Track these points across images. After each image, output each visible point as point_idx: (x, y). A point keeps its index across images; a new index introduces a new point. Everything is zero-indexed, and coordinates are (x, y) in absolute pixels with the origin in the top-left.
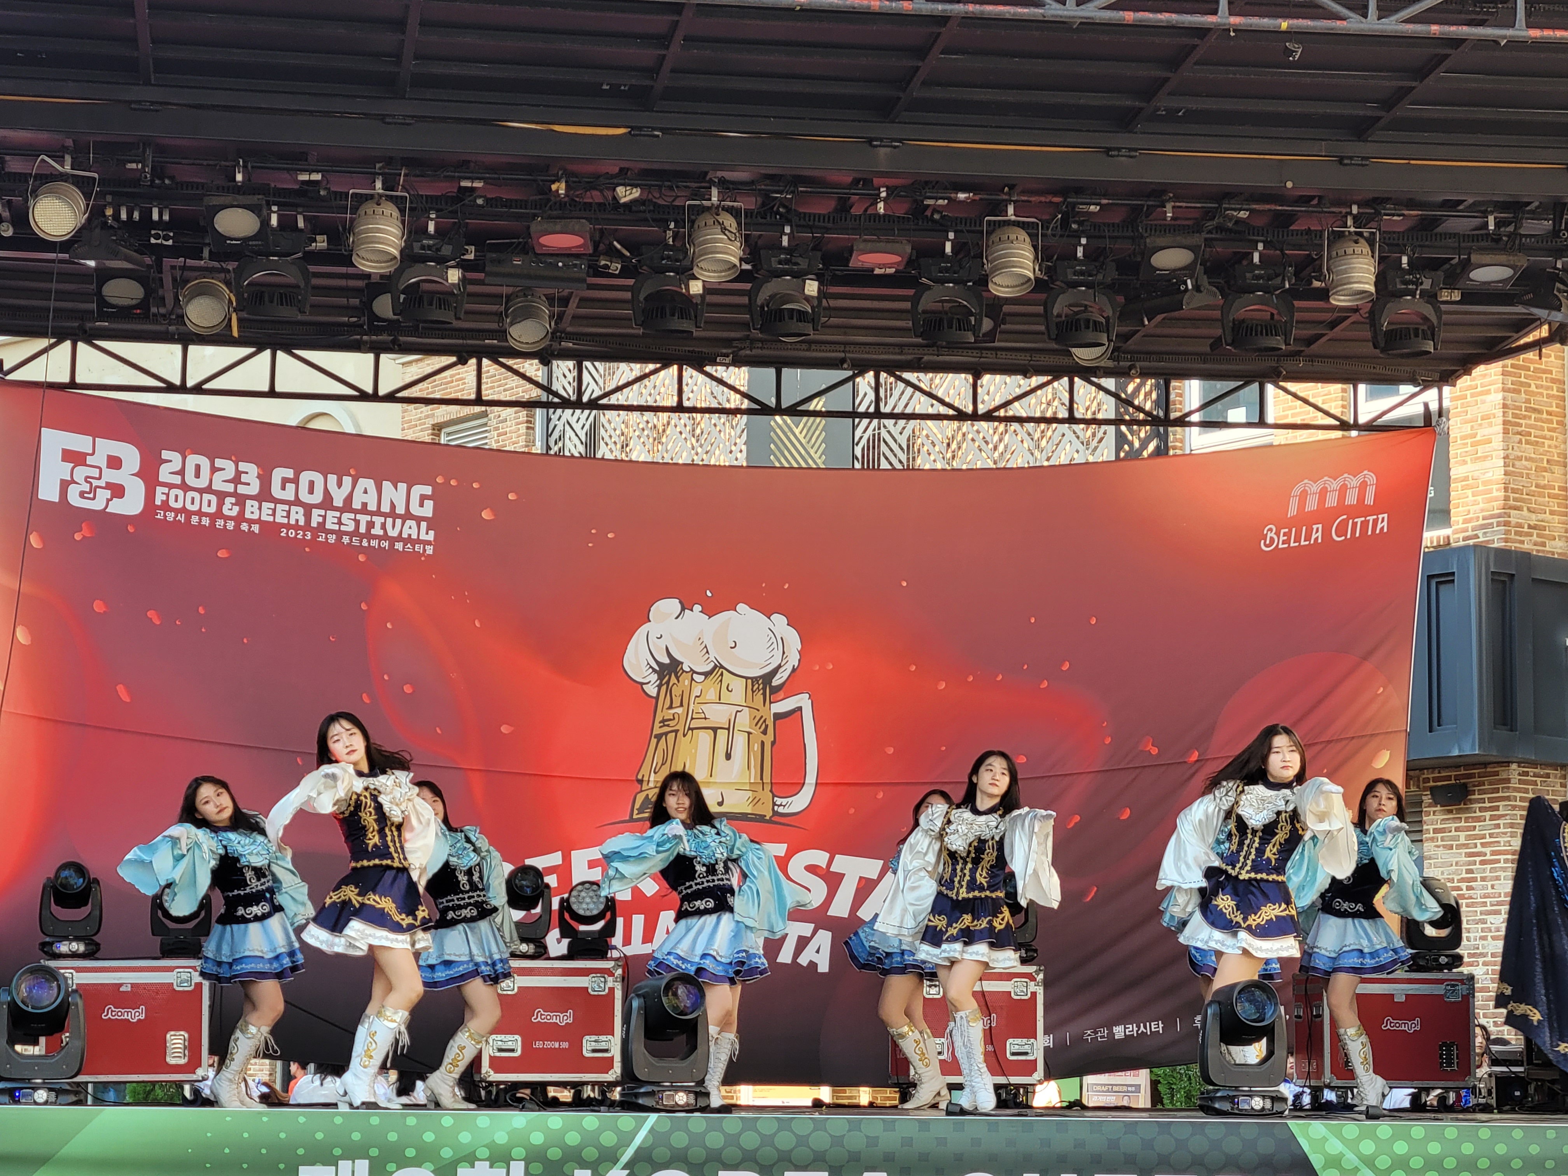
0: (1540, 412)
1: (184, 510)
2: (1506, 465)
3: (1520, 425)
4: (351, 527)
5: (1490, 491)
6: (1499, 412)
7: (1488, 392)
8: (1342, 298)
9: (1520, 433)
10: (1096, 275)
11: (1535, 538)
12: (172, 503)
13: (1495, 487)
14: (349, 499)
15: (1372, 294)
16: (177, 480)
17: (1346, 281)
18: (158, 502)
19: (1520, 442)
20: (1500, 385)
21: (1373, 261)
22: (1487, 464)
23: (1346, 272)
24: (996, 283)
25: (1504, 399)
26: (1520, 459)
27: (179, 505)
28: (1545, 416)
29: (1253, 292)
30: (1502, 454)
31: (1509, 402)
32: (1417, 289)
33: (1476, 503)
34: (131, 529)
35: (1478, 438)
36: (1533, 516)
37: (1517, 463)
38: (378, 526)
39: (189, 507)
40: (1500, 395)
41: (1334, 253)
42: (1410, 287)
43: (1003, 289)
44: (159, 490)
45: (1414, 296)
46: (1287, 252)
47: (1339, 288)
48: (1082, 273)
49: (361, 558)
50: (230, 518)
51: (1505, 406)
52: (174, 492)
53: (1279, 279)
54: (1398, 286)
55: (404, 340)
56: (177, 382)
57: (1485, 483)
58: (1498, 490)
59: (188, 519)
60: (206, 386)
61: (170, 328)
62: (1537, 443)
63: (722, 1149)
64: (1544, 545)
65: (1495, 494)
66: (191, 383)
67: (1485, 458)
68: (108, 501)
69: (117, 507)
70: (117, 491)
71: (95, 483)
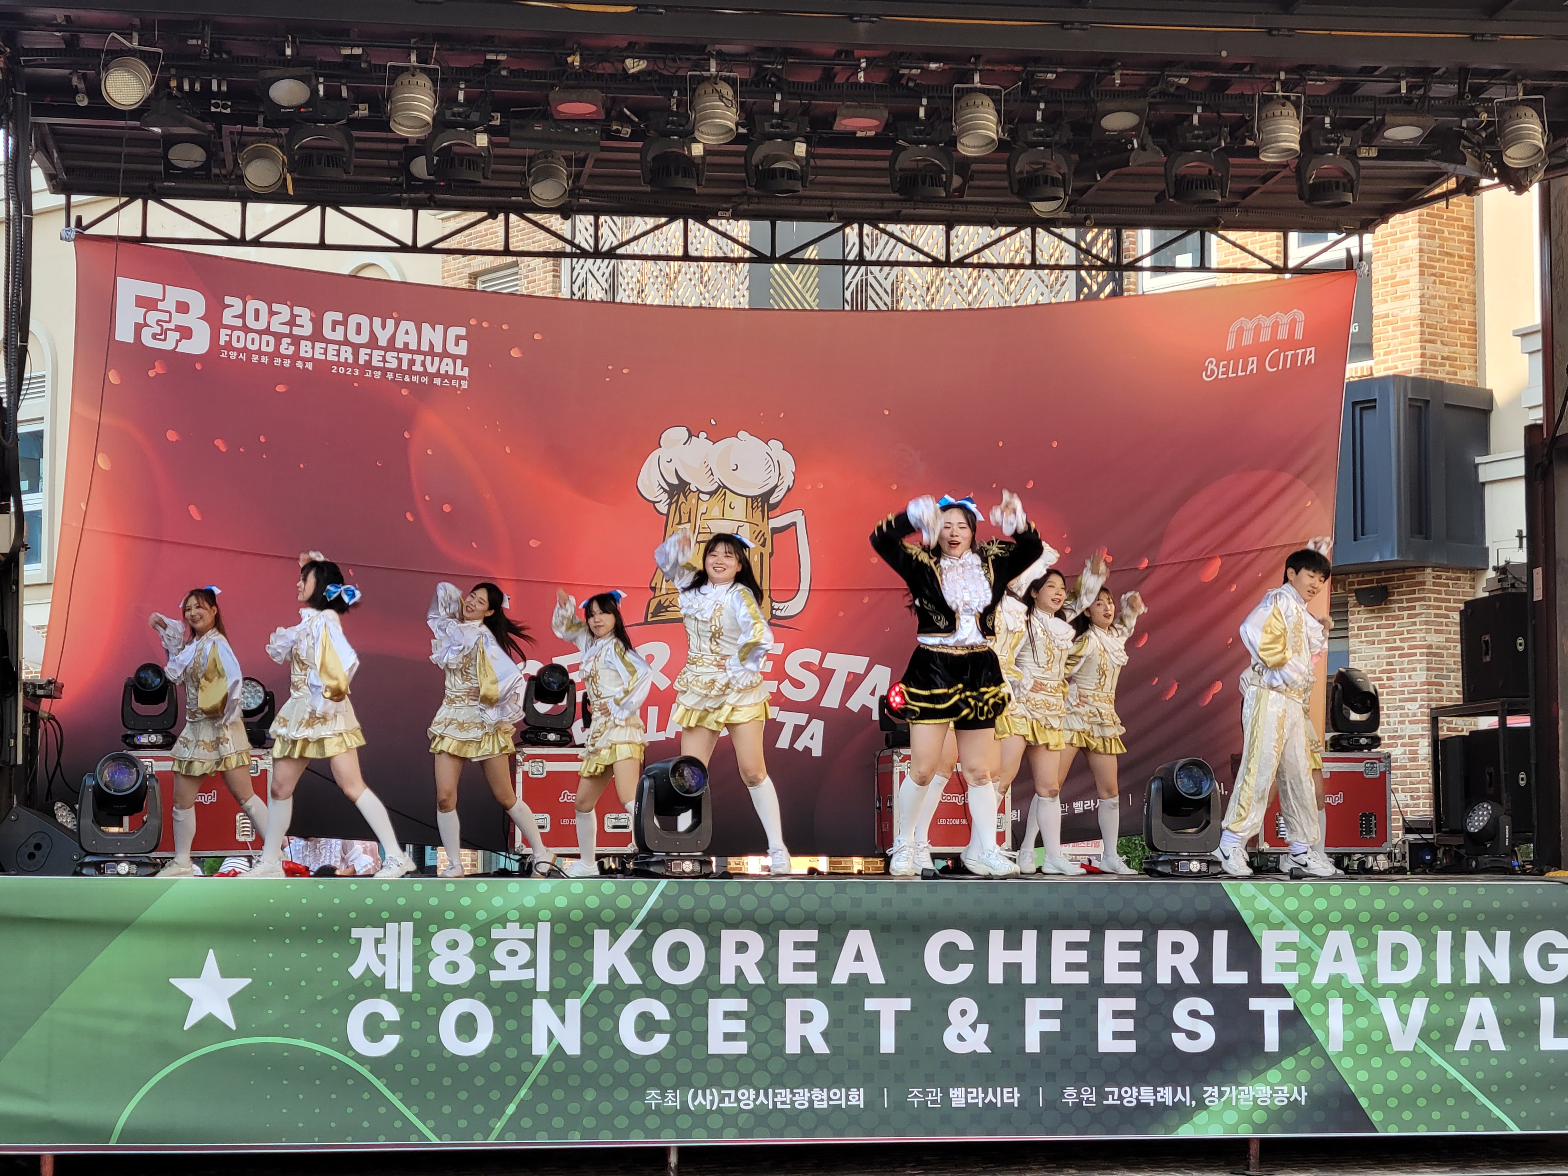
0: (1451, 255)
1: (245, 349)
2: (1422, 303)
3: (1435, 268)
4: (394, 364)
5: (1408, 327)
6: (1416, 256)
7: (1406, 238)
8: (1271, 155)
9: (1434, 275)
10: (1053, 136)
11: (1447, 368)
12: (235, 344)
13: (1412, 323)
14: (392, 339)
15: (1298, 151)
16: (239, 322)
17: (1274, 140)
18: (222, 343)
19: (1435, 282)
20: (1417, 232)
21: (1298, 122)
22: (1406, 302)
23: (1274, 131)
24: (963, 146)
25: (1420, 244)
26: (1434, 297)
27: (241, 345)
28: (1456, 259)
29: (1193, 150)
30: (1418, 293)
31: (1425, 247)
32: (1337, 147)
33: (1395, 337)
34: (198, 367)
35: (1398, 279)
36: (1446, 348)
37: (1432, 302)
38: (418, 363)
39: (250, 346)
40: (1417, 241)
41: (1264, 115)
43: (970, 149)
44: (223, 332)
47: (1268, 147)
48: (1040, 134)
49: (404, 392)
50: (287, 357)
51: (1421, 250)
52: (236, 334)
54: (1321, 144)
55: (439, 196)
56: (237, 235)
57: (1403, 320)
58: (1415, 326)
59: (249, 358)
60: (262, 240)
61: (232, 187)
62: (1449, 284)
63: (725, 910)
64: (1455, 374)
65: (1412, 329)
66: (249, 236)
67: (1403, 297)
68: (178, 342)
69: (185, 347)
70: (186, 333)
71: (166, 326)
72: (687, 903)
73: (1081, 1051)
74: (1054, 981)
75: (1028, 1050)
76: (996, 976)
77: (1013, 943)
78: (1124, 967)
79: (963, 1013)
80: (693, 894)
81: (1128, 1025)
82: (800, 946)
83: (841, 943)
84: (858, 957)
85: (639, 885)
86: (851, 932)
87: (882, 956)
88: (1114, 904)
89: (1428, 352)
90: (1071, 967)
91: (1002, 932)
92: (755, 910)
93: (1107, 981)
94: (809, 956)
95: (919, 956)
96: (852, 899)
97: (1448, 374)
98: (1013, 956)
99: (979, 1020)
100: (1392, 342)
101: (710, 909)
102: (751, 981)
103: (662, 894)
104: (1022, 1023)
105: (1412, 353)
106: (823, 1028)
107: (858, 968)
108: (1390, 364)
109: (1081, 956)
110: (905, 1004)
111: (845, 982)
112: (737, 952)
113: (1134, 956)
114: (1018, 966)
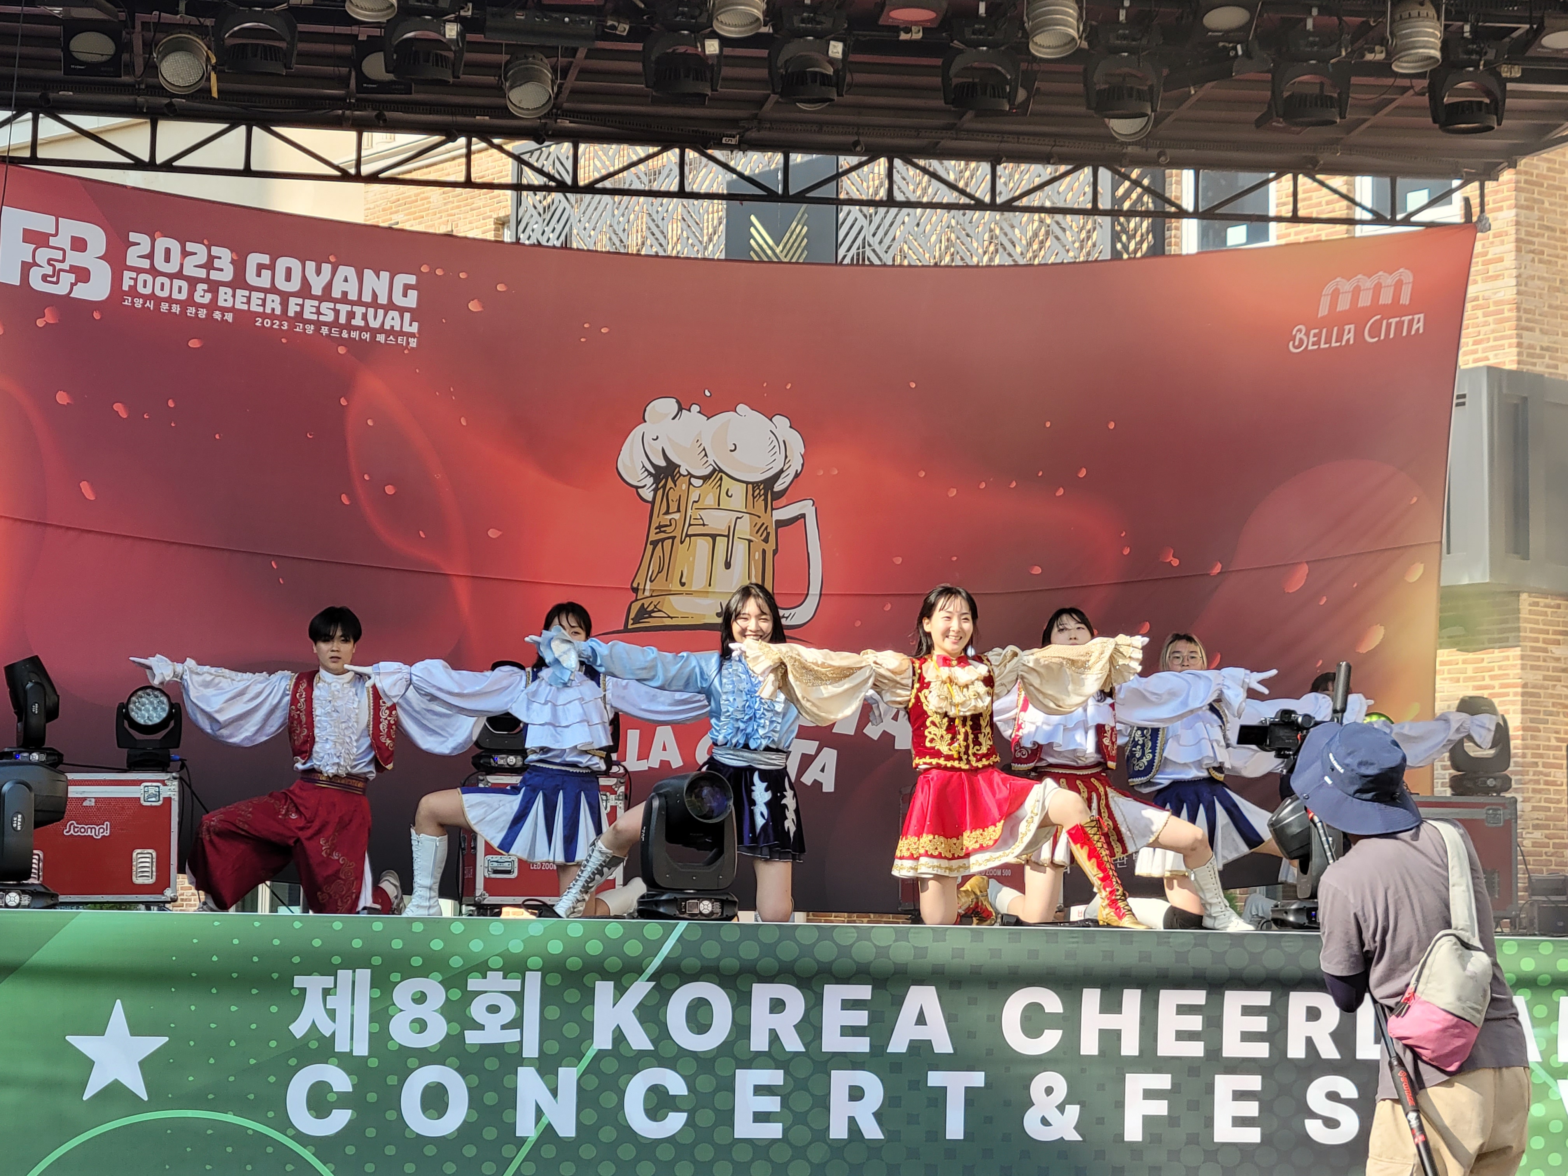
0: (1553, 230)
1: (153, 296)
2: (1518, 284)
3: (1533, 243)
4: (329, 317)
5: (1502, 312)
6: (1512, 230)
7: (1500, 209)
8: (1405, 65)
9: (1533, 252)
10: (1140, 39)
11: (1547, 360)
12: (140, 289)
13: (1507, 307)
14: (328, 287)
15: (1438, 61)
16: (146, 264)
17: (1410, 46)
18: (125, 288)
19: (1533, 260)
20: (1513, 202)
21: (1438, 25)
22: (1499, 283)
23: (1410, 35)
24: (1036, 43)
25: (1517, 215)
26: (1533, 278)
27: (148, 291)
28: (1558, 234)
29: (1307, 61)
30: (1514, 272)
31: (1522, 219)
32: (1480, 60)
33: (1486, 324)
34: (97, 316)
35: (1489, 256)
36: (1546, 338)
37: (1530, 283)
38: (359, 316)
39: (158, 293)
40: (1513, 212)
41: (1397, 17)
42: (1474, 57)
43: (1044, 50)
44: (127, 275)
45: (1477, 67)
46: (1344, 18)
47: (1403, 54)
48: (1124, 37)
49: (342, 350)
50: (203, 306)
51: (1518, 223)
52: (142, 277)
53: (1335, 46)
54: (1461, 56)
55: (389, 115)
56: (146, 158)
57: (1496, 303)
58: (1510, 310)
59: (157, 306)
60: (176, 163)
61: (140, 99)
62: (1550, 262)
63: (757, 960)
64: (1556, 367)
65: (1507, 314)
66: (159, 160)
67: (1496, 277)
68: (72, 285)
69: (82, 292)
70: (82, 275)
71: (58, 266)
72: (711, 951)
73: (1193, 1140)
74: (1161, 1052)
75: (1128, 1138)
76: (1089, 1046)
77: (1111, 1005)
78: (1247, 1037)
79: (1049, 1091)
80: (719, 939)
81: (1252, 1109)
82: (849, 1005)
83: (899, 1002)
84: (921, 1020)
85: (652, 928)
86: (913, 988)
87: (950, 1019)
88: (1237, 961)
89: (1526, 342)
90: (1182, 1036)
91: (1098, 991)
92: (795, 960)
93: (1226, 1054)
94: (861, 1018)
95: (996, 1020)
96: (915, 948)
97: (1548, 366)
98: (1110, 1021)
99: (1068, 1100)
100: (1483, 329)
101: (739, 958)
102: (788, 1048)
103: (680, 939)
104: (1120, 1104)
105: (1506, 342)
106: (876, 1107)
107: (921, 1033)
108: (1480, 355)
109: (1195, 1023)
110: (977, 1079)
111: (904, 1050)
112: (772, 1011)
113: (1260, 1024)
114: (1117, 1034)
